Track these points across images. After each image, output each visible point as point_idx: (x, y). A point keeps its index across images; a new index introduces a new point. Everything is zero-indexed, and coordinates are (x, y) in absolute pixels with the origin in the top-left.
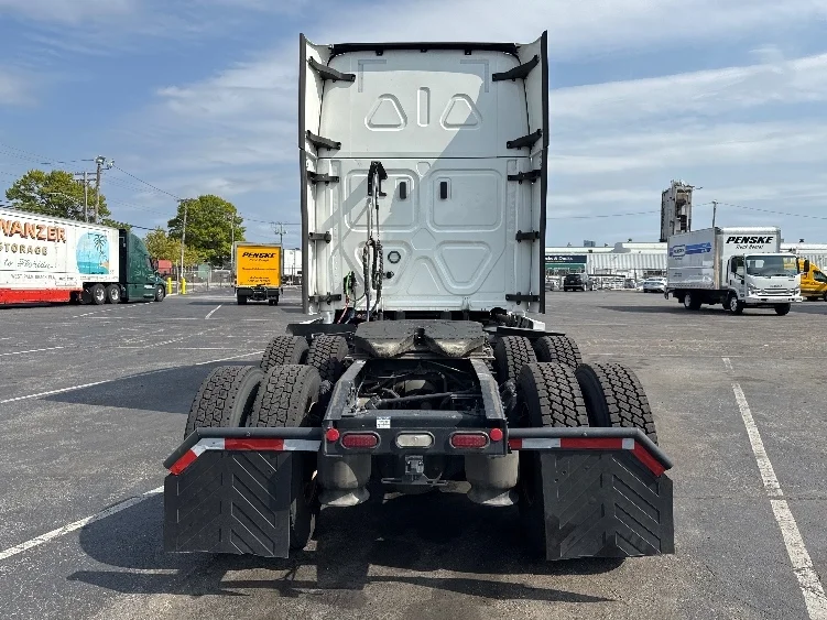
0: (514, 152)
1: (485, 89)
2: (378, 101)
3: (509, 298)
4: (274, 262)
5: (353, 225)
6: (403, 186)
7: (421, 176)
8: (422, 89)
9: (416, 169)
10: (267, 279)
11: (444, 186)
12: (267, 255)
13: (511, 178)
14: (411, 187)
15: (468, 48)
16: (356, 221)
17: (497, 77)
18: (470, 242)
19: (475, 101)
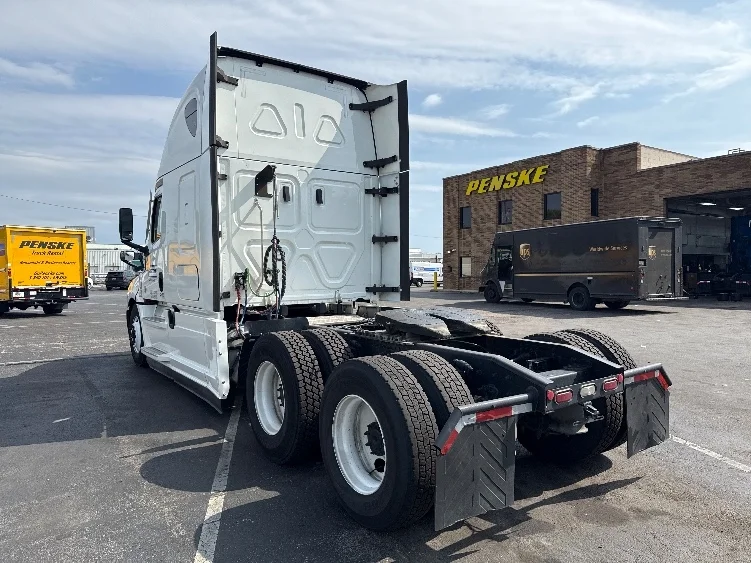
0: (368, 171)
1: (344, 115)
2: (260, 108)
3: (368, 290)
4: (72, 254)
5: (241, 223)
6: (285, 190)
7: (301, 183)
8: (297, 104)
9: (296, 175)
10: (61, 276)
11: (319, 193)
12: (61, 245)
13: (368, 191)
14: (293, 192)
15: (332, 78)
16: (245, 219)
17: (352, 107)
18: (339, 243)
19: (338, 123)
